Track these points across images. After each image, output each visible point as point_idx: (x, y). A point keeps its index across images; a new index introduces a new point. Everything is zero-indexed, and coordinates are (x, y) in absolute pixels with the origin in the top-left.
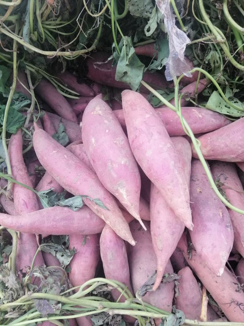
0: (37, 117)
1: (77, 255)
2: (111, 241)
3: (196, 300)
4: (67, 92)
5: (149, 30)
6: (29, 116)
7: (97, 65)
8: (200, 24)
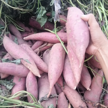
0: (6, 33)
1: (15, 86)
2: (31, 78)
3: (66, 106)
4: (20, 29)
5: (51, 4)
6: (3, 32)
7: (33, 18)
8: (69, 3)
